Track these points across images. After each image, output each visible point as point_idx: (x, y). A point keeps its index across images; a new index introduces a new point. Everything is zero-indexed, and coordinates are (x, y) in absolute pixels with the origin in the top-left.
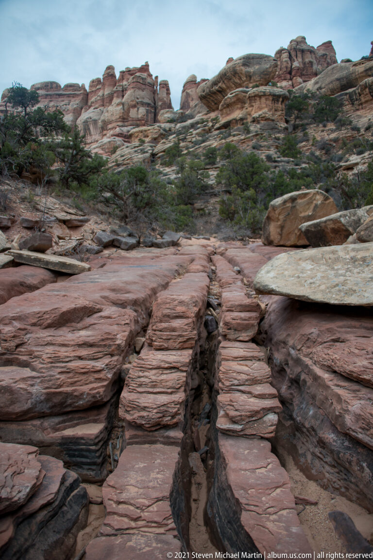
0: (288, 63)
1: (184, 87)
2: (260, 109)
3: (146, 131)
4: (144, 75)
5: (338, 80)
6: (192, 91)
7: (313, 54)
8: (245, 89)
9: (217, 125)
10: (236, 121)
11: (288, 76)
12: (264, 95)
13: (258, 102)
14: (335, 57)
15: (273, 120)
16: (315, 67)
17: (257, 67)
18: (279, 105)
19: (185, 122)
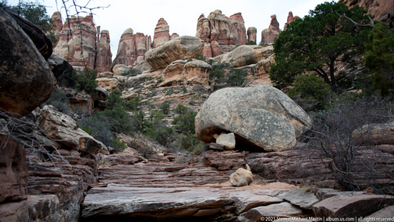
0: (208, 30)
1: (122, 37)
2: (193, 75)
3: (107, 81)
4: (89, 24)
5: (244, 56)
6: (128, 42)
7: (227, 24)
8: (183, 61)
9: (162, 84)
10: (176, 82)
11: (208, 40)
12: (196, 66)
13: (191, 71)
14: (244, 25)
15: (201, 84)
16: (228, 34)
17: (190, 45)
18: (205, 74)
19: (135, 75)
